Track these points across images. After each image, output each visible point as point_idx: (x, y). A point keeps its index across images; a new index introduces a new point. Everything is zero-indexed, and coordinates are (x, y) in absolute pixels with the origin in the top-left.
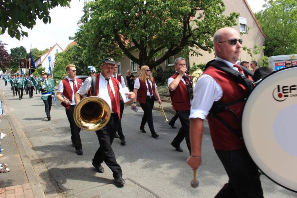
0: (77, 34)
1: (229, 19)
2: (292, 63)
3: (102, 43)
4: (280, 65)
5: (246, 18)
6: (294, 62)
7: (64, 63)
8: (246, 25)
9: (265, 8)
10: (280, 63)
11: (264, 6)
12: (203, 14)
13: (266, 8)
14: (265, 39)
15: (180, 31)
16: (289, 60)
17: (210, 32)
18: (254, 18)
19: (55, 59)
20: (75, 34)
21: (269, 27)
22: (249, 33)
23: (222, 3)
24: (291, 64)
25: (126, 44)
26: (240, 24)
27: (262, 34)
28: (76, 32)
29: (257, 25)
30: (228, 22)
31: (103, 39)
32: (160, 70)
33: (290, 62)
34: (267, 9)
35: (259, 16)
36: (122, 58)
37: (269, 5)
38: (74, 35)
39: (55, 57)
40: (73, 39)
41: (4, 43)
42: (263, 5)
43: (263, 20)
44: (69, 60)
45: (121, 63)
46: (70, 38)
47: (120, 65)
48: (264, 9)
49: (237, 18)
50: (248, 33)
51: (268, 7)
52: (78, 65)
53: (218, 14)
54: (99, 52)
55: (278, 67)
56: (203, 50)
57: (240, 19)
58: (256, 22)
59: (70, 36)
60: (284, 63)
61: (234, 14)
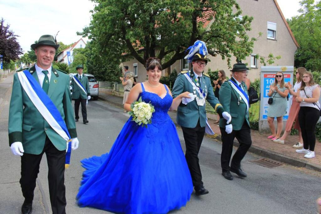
0: (85, 30)
1: (241, 23)
2: (283, 75)
3: (112, 41)
4: (270, 77)
5: (276, 24)
6: (286, 75)
7: (82, 60)
8: (275, 31)
9: (301, 14)
10: (269, 75)
11: (300, 11)
12: (213, 15)
13: (303, 13)
14: (297, 48)
15: (188, 33)
16: (280, 72)
17: (220, 36)
18: (285, 24)
19: (73, 54)
20: (83, 29)
21: (303, 36)
22: (278, 41)
23: (237, 5)
24: (282, 77)
25: (137, 44)
26: (269, 30)
27: (294, 42)
28: (84, 28)
29: (289, 31)
30: (240, 26)
31: (113, 37)
32: (174, 74)
33: (281, 74)
34: (303, 15)
35: (293, 22)
36: (132, 59)
37: (305, 10)
38: (82, 31)
39: (72, 53)
40: (82, 35)
41: (16, 35)
42: (298, 10)
43: (297, 27)
44: (86, 56)
45: (138, 64)
46: (78, 34)
47: (137, 66)
48: (299, 14)
49: (250, 22)
50: (276, 40)
51: (305, 13)
52: (90, 63)
53: (234, 17)
54: (109, 50)
55: (268, 79)
56: (211, 55)
57: (268, 24)
58: (287, 28)
59: (79, 32)
60: (274, 75)
61: (246, 17)
